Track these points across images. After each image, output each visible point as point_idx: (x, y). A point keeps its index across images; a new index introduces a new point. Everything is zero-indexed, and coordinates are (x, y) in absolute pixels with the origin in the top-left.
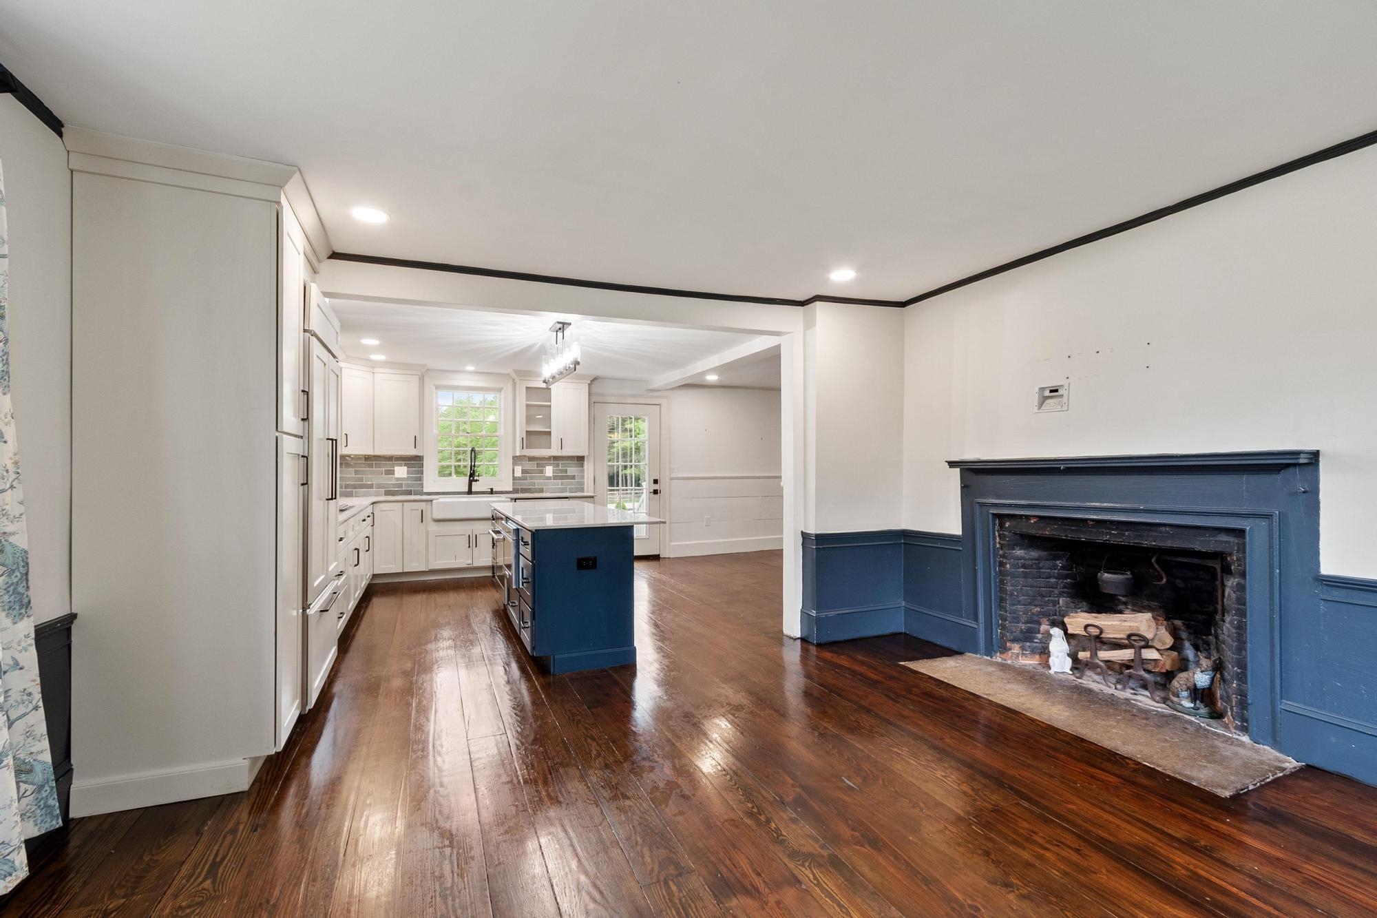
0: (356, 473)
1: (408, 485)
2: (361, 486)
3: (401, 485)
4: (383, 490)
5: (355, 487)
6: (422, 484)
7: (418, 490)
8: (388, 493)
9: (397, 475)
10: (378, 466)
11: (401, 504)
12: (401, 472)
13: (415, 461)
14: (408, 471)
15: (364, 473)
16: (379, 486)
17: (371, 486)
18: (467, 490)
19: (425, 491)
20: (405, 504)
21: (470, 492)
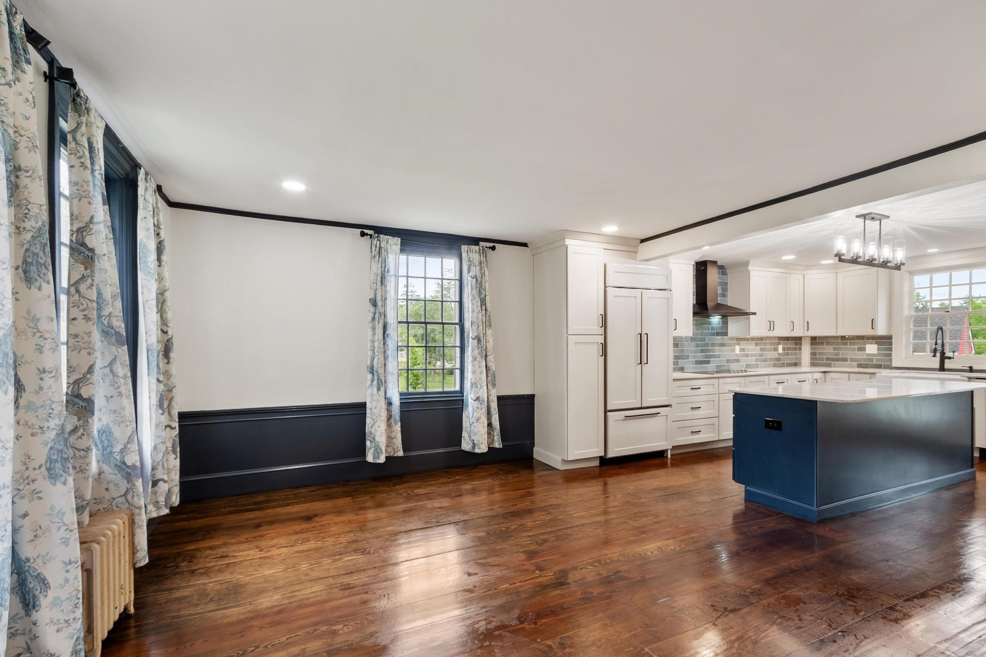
0: (834, 349)
1: (878, 360)
2: (838, 360)
3: (872, 360)
4: (856, 363)
5: (833, 360)
6: (891, 360)
7: (887, 365)
8: (859, 366)
9: (868, 351)
10: (853, 344)
11: (847, 374)
12: (872, 349)
13: (885, 341)
14: (878, 348)
15: (840, 349)
16: (852, 360)
17: (845, 360)
18: (938, 367)
19: (894, 365)
20: (851, 375)
21: (942, 368)
